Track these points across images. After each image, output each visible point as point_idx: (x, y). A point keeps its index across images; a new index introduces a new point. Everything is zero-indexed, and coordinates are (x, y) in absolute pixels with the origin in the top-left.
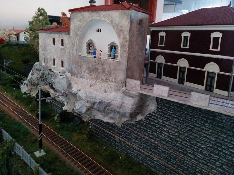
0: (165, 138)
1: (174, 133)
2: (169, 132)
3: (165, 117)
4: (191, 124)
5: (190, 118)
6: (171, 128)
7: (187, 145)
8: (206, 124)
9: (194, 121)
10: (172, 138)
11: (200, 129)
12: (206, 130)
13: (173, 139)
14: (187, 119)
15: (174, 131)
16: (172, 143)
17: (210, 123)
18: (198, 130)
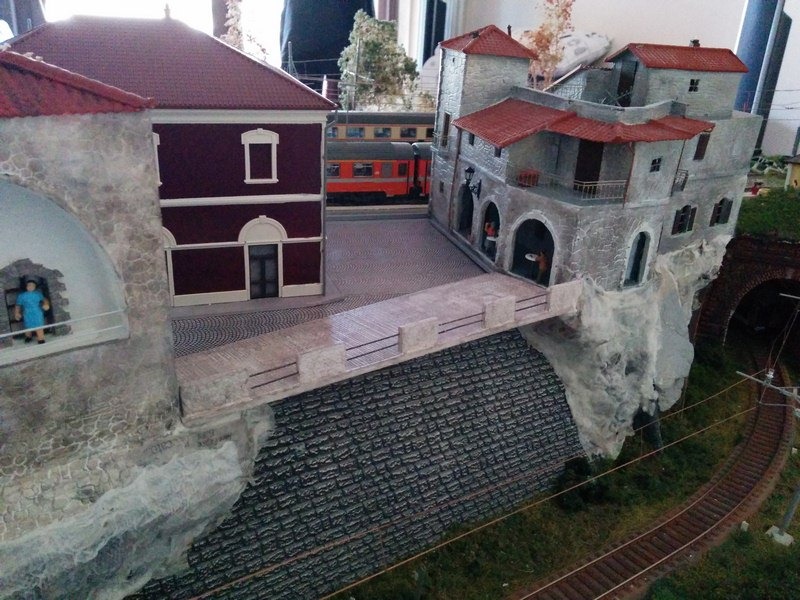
0: (333, 482)
1: (347, 452)
2: (335, 461)
3: (307, 428)
4: (370, 403)
5: (360, 391)
6: (335, 446)
7: (383, 454)
8: (394, 382)
9: (372, 391)
10: (347, 467)
11: (388, 402)
12: (399, 395)
13: (352, 466)
14: (357, 397)
15: (343, 447)
16: (353, 478)
17: (398, 375)
18: (388, 406)
